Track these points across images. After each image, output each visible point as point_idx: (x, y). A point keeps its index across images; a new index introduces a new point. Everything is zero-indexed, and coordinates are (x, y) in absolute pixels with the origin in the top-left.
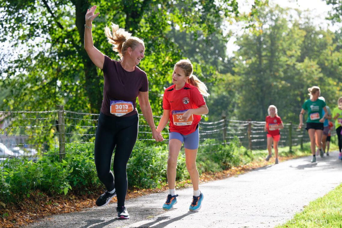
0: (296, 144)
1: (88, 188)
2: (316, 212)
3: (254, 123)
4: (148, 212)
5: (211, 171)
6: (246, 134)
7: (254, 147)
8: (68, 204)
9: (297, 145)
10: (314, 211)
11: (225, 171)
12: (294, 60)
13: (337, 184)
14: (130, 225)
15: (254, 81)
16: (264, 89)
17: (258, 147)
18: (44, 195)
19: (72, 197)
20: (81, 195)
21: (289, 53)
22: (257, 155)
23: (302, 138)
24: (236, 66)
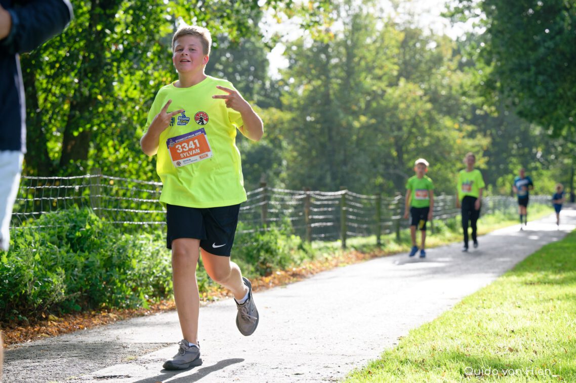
0: (388, 231)
1: (20, 308)
2: (420, 347)
3: (315, 194)
4: (126, 350)
6: (301, 214)
7: (314, 236)
9: (390, 233)
10: (416, 345)
11: (264, 278)
13: (456, 299)
14: (93, 373)
15: (317, 122)
17: (323, 235)
20: (6, 321)
21: (377, 72)
22: (320, 249)
23: (398, 220)
24: (285, 94)
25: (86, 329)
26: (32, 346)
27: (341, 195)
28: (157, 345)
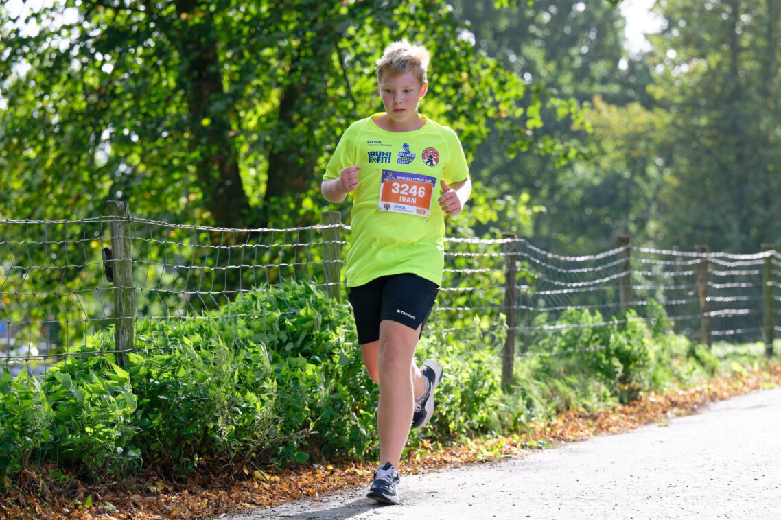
5: (584, 406)
6: (691, 293)
7: (716, 334)
8: (142, 507)
11: (627, 408)
16: (747, 151)
17: (731, 333)
18: (68, 479)
19: (154, 485)
20: (180, 480)
22: (726, 357)
25: (317, 495)
27: (764, 258)
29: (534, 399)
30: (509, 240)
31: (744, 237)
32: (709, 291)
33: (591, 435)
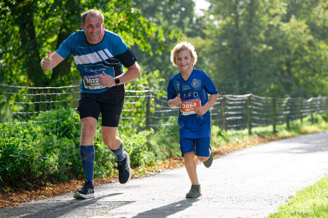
1: (27, 177)
2: (305, 203)
3: (229, 97)
4: (100, 206)
6: (219, 111)
7: (229, 126)
9: (282, 123)
10: (302, 202)
12: (277, 20)
15: (229, 46)
16: (242, 55)
17: (235, 126)
19: (6, 189)
20: (17, 187)
21: (272, 11)
22: (233, 135)
23: (288, 114)
24: (207, 27)
25: (72, 192)
26: (35, 204)
27: (248, 97)
28: (121, 203)
29: (157, 152)
30: (147, 91)
31: (240, 88)
32: (226, 110)
33: (180, 167)
